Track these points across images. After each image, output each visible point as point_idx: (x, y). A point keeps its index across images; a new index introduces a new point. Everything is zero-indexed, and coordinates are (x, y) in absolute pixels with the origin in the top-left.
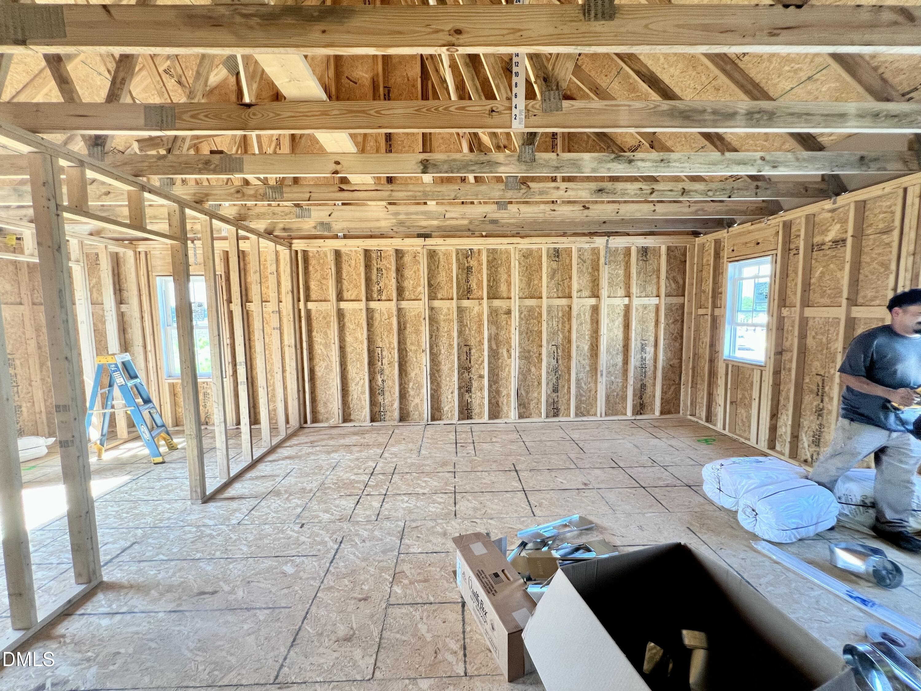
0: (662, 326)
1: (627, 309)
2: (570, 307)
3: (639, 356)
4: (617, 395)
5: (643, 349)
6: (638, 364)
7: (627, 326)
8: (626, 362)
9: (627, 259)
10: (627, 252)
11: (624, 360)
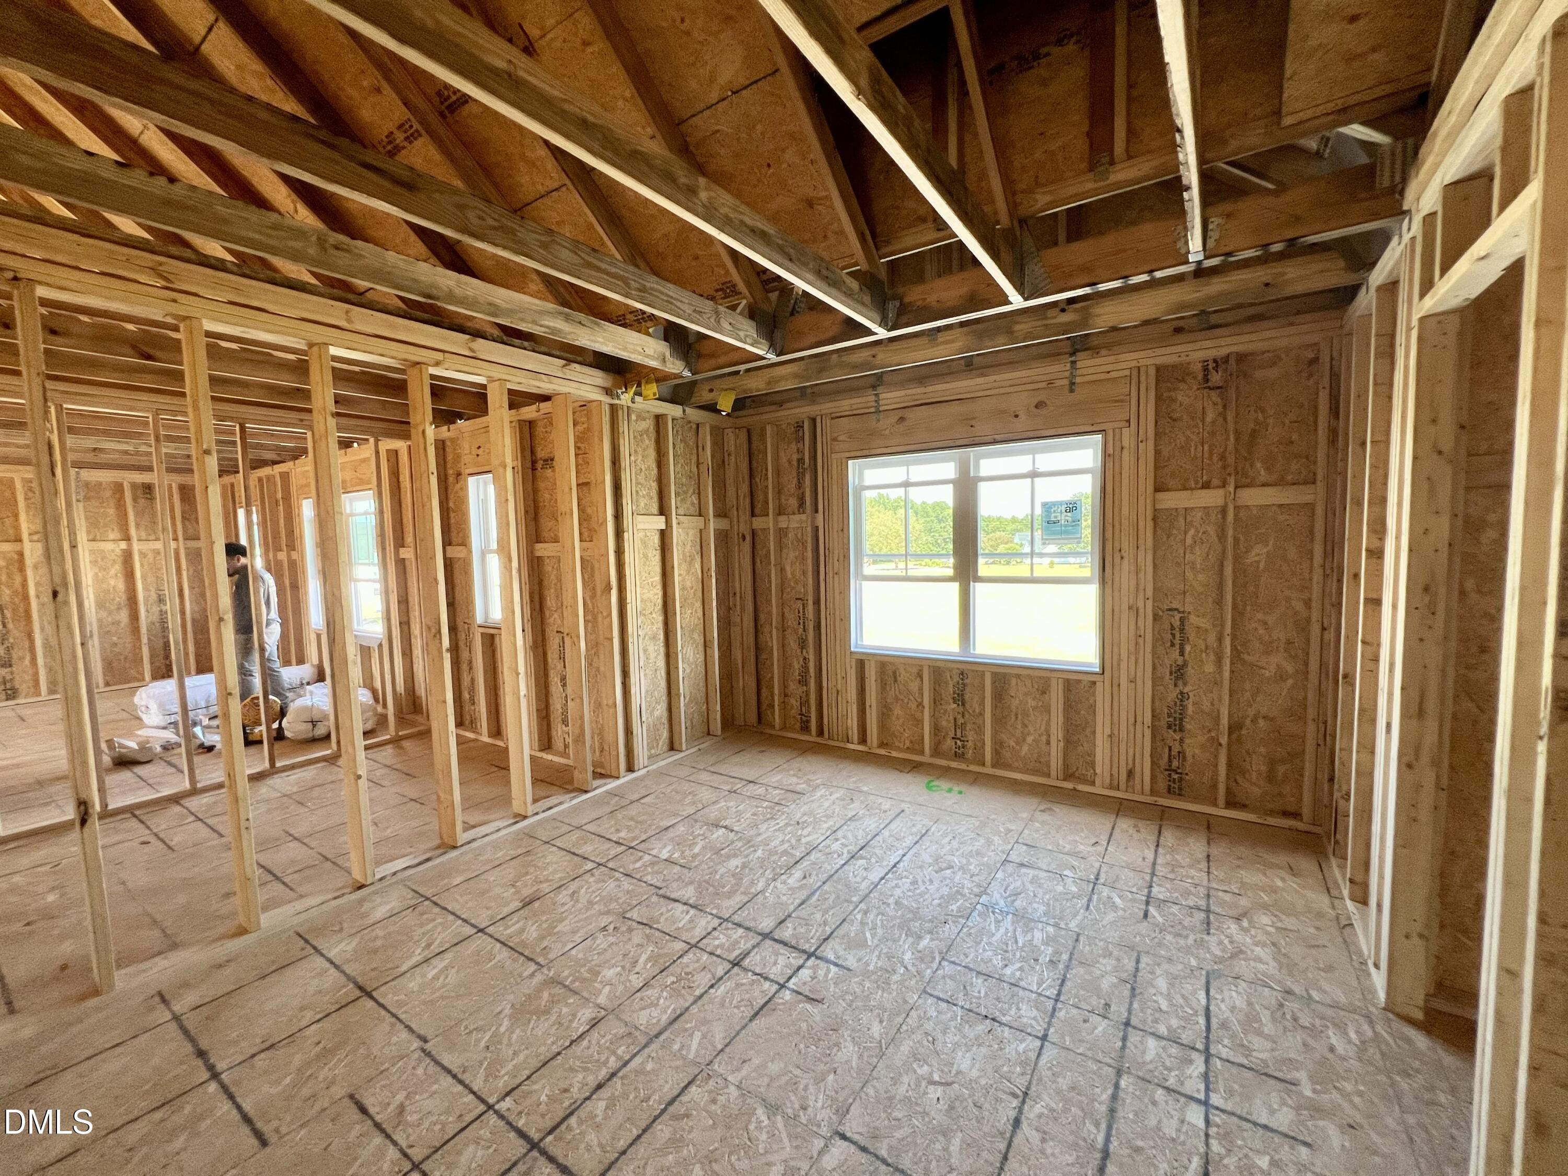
0: (184, 573)
1: (127, 557)
2: (21, 554)
3: (156, 609)
4: (126, 658)
5: (161, 600)
6: (156, 617)
7: (129, 575)
8: (134, 616)
9: (118, 496)
10: (118, 488)
11: (130, 615)
